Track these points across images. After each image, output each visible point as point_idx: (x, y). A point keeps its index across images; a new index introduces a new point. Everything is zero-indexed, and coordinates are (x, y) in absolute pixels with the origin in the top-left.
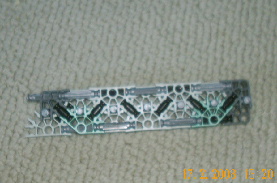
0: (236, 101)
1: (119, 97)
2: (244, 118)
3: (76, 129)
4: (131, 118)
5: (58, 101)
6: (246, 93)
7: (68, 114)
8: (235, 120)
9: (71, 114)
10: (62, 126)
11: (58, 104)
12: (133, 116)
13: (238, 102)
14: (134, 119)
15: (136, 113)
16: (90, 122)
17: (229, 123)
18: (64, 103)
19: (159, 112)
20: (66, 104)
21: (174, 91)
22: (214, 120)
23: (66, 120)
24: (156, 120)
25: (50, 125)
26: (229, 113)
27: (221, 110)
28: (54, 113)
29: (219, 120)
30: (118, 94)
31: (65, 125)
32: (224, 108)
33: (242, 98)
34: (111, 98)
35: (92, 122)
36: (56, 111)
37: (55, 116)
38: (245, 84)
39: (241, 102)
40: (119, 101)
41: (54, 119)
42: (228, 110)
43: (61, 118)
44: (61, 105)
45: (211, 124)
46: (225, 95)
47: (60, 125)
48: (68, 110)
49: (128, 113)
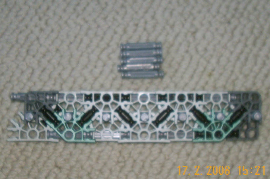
0: (245, 115)
1: (113, 103)
2: (252, 134)
3: (63, 135)
4: (125, 127)
5: (44, 103)
6: (257, 107)
7: (56, 118)
8: (242, 135)
9: (59, 119)
10: (48, 131)
11: (45, 107)
12: (128, 126)
13: (247, 116)
14: (129, 129)
15: (131, 122)
16: (79, 129)
17: (234, 138)
18: (50, 105)
19: (157, 122)
20: (54, 107)
21: (176, 99)
22: (218, 134)
23: (52, 125)
24: (153, 131)
25: (35, 129)
26: (236, 127)
27: (228, 125)
28: (39, 116)
29: (225, 135)
30: (112, 100)
31: (51, 130)
32: (231, 122)
33: (252, 113)
34: (105, 103)
35: (82, 130)
36: (42, 114)
37: (40, 119)
38: (256, 96)
39: (250, 116)
40: (113, 108)
41: (40, 123)
42: (235, 125)
43: (47, 122)
44: (48, 107)
45: (215, 139)
46: (232, 107)
47: (46, 129)
48: (55, 114)
49: (123, 122)
